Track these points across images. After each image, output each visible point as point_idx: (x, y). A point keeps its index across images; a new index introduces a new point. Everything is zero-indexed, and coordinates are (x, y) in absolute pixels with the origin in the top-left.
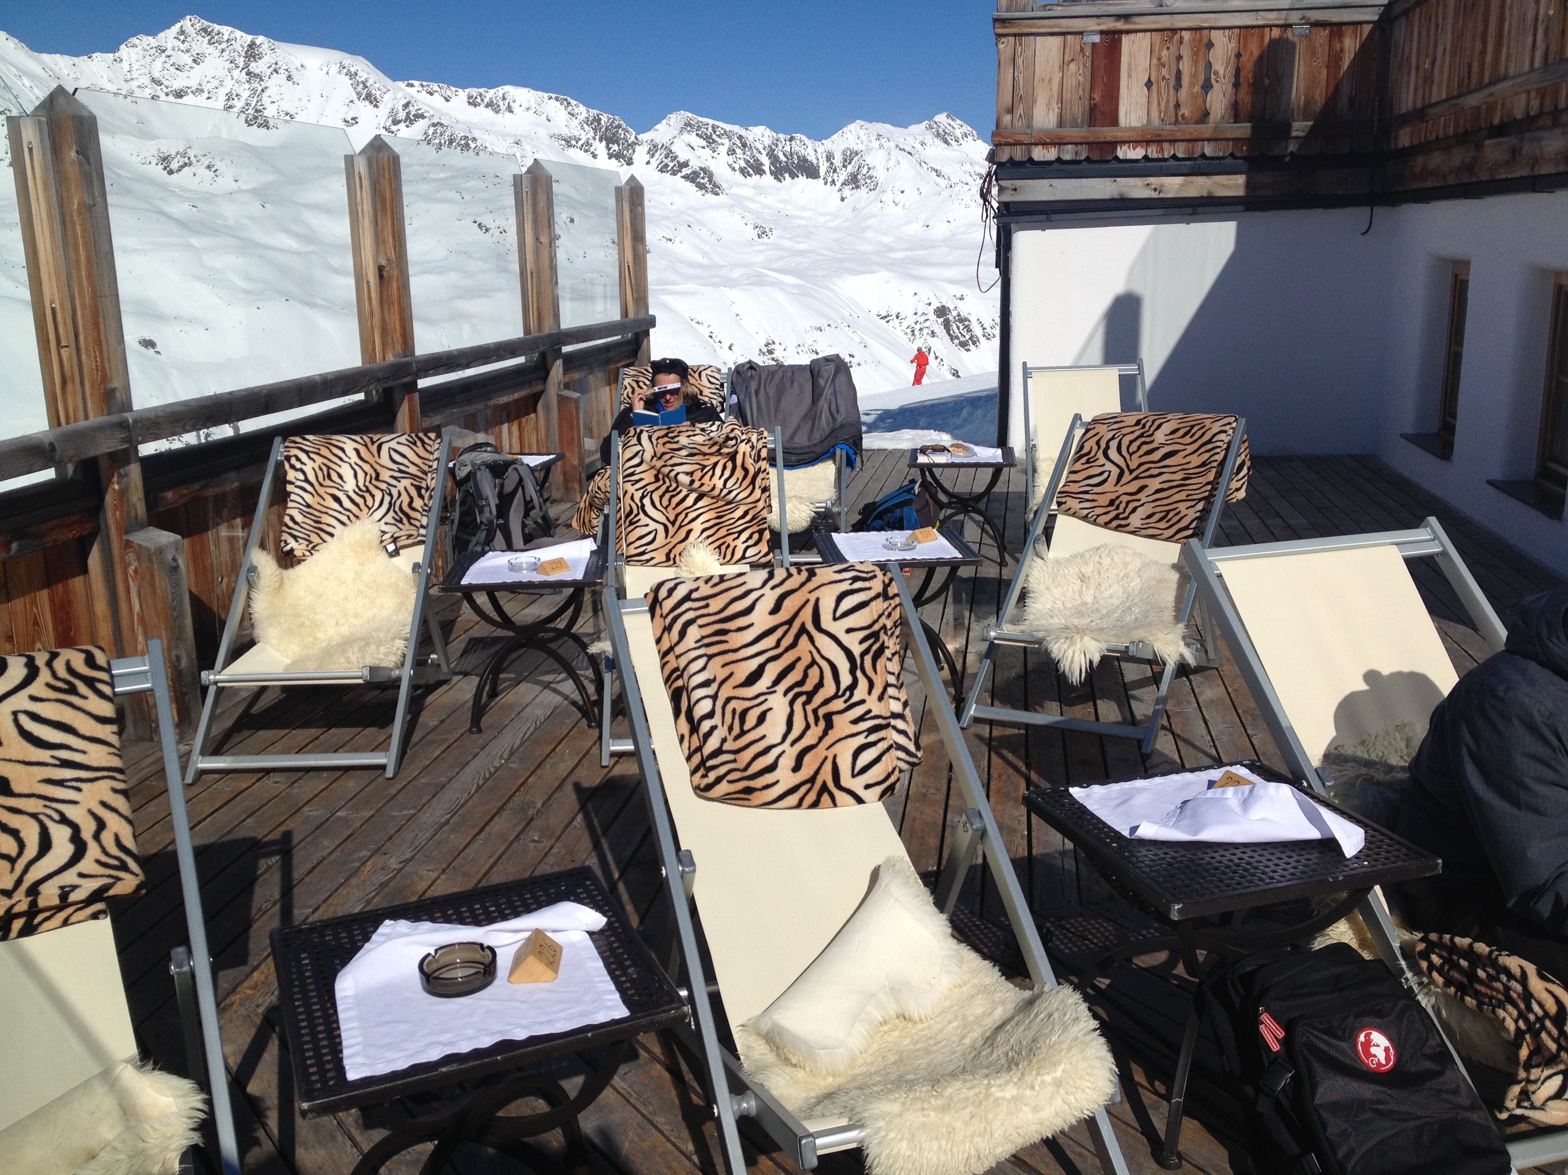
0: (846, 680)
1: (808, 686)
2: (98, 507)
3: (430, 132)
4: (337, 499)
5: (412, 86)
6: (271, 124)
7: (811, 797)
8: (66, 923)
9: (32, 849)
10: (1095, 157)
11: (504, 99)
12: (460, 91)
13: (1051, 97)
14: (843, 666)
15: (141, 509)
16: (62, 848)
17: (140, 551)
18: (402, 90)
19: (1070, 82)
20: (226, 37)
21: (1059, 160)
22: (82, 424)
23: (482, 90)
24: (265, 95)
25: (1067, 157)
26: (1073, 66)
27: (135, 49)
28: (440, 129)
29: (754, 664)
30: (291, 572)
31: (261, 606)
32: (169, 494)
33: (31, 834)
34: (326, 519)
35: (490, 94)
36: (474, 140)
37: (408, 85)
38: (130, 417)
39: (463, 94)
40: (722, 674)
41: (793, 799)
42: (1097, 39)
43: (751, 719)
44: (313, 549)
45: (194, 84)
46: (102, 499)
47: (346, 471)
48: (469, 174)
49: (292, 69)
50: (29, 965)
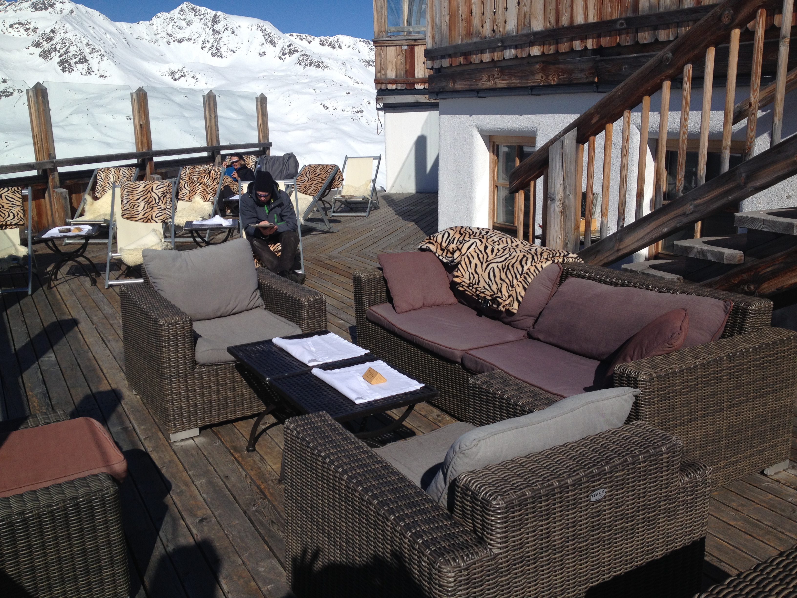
0: (157, 201)
1: (149, 202)
2: (47, 182)
3: (301, 59)
4: (109, 183)
5: (292, 36)
6: (224, 56)
7: (146, 220)
8: (11, 228)
9: (7, 216)
10: (408, 88)
11: (337, 42)
12: (316, 38)
13: (393, 68)
14: (157, 198)
15: (58, 183)
16: (11, 216)
17: (56, 193)
18: (287, 38)
19: (399, 62)
20: (203, 13)
21: (396, 89)
22: (43, 161)
23: (326, 38)
24: (221, 41)
25: (399, 88)
26: (399, 57)
27: (159, 19)
28: (305, 57)
29: (138, 197)
30: (96, 201)
31: (87, 208)
32: (68, 181)
33: (7, 214)
34: (106, 188)
35: (331, 39)
36: (322, 62)
37: (290, 35)
38: (54, 160)
39: (317, 40)
40: (131, 198)
41: (142, 220)
42: (406, 47)
43: (136, 206)
44: (102, 196)
45: (187, 36)
46: (48, 180)
47: (111, 176)
48: (318, 80)
49: (235, 28)
50: (5, 233)
